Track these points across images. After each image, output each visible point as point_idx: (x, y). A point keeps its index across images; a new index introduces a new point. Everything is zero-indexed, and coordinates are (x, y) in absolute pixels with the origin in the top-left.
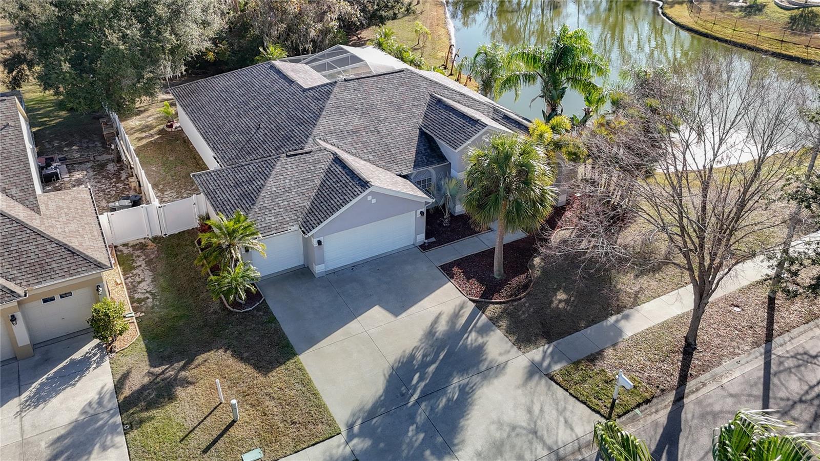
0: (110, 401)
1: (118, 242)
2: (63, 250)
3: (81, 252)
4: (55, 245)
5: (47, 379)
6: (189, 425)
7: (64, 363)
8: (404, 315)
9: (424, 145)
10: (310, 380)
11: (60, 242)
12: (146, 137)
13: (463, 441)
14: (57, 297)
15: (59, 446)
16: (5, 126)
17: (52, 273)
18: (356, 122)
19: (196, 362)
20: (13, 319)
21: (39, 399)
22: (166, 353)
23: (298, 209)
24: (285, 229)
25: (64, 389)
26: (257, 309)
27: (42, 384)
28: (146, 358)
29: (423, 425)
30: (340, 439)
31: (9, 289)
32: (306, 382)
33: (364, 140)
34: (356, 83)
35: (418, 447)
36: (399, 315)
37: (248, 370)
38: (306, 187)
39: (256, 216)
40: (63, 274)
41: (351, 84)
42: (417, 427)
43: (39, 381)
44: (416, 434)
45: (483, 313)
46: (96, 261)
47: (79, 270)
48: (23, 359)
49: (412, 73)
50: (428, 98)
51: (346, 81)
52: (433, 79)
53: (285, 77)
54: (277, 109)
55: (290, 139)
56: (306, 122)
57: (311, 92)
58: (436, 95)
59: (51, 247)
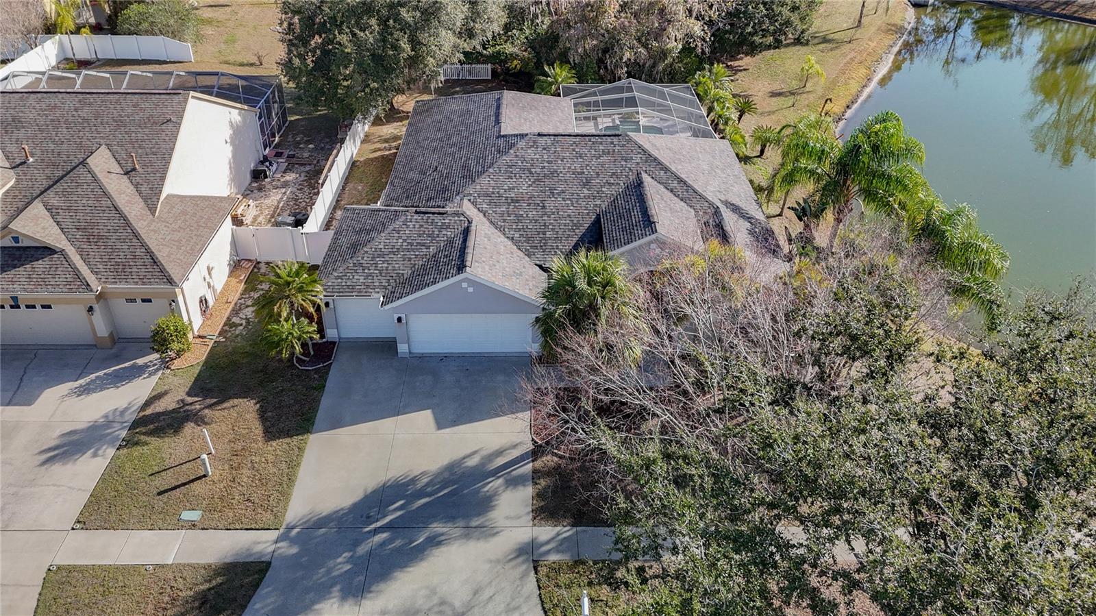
0: (131, 414)
1: (264, 259)
2: (148, 257)
3: (161, 264)
4: (144, 250)
5: (105, 374)
6: (168, 463)
7: (126, 365)
8: (448, 430)
9: (591, 236)
10: (299, 464)
11: (149, 248)
13: (380, 592)
14: (139, 301)
15: (66, 439)
16: (168, 121)
17: (130, 277)
18: (524, 189)
19: (226, 405)
20: (91, 310)
21: (85, 390)
22: (209, 386)
23: (394, 275)
24: (368, 294)
25: (108, 388)
26: (317, 371)
27: (97, 377)
28: (189, 386)
29: (359, 557)
30: (274, 535)
31: (86, 282)
32: (293, 465)
33: (521, 213)
34: (549, 141)
35: (335, 577)
36: (442, 429)
37: (258, 429)
38: (417, 253)
39: (347, 271)
40: (138, 280)
41: (542, 141)
42: (351, 557)
43: (97, 374)
44: (344, 563)
45: (533, 461)
46: (170, 276)
47: (152, 280)
48: (102, 349)
49: (630, 140)
50: (632, 177)
51: (539, 135)
52: (655, 153)
53: (497, 115)
54: (464, 152)
55: (445, 193)
56: (469, 176)
57: (501, 142)
58: (644, 176)
59: (140, 252)
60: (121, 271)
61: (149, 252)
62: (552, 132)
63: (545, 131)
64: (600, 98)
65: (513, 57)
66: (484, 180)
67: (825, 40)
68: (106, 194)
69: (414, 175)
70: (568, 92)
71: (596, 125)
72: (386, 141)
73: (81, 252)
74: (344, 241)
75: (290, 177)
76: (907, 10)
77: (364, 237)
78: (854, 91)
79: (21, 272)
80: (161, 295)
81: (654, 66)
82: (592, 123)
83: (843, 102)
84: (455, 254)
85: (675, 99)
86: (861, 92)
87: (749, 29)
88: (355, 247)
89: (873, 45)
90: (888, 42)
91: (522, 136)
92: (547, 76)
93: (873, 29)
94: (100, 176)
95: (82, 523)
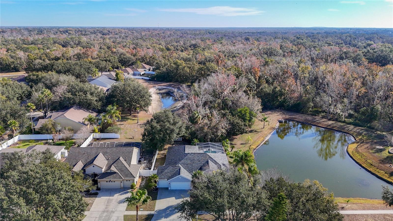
1: (143, 176)
3: (132, 174)
5: (123, 192)
7: (126, 191)
12: (162, 156)
14: (128, 181)
15: (120, 201)
18: (189, 162)
20: (121, 182)
21: (121, 195)
23: (169, 176)
24: (164, 179)
25: (124, 194)
26: (156, 192)
29: (166, 214)
30: (154, 212)
32: (155, 204)
33: (188, 166)
34: (193, 154)
35: (163, 216)
36: (176, 199)
38: (172, 172)
41: (192, 154)
44: (164, 214)
46: (134, 177)
47: (131, 177)
48: (121, 189)
49: (207, 154)
50: (207, 160)
51: (192, 153)
52: (211, 156)
53: (184, 150)
54: (179, 156)
55: (176, 163)
56: (180, 160)
57: (185, 154)
58: (209, 160)
59: (129, 173)
60: (126, 176)
61: (130, 173)
62: (194, 153)
63: (193, 152)
64: (203, 146)
65: (187, 137)
66: (183, 161)
67: (256, 131)
68: (123, 164)
69: (170, 160)
70: (198, 144)
71: (203, 151)
72: (162, 154)
73: (120, 173)
74: (160, 171)
75: (145, 162)
76: (277, 123)
77: (163, 170)
78: (259, 143)
79: (112, 176)
80: (132, 180)
81: (215, 138)
82: (202, 150)
83: (256, 146)
84: (178, 172)
85: (217, 146)
86: (261, 143)
87: (235, 131)
88: (162, 172)
89: (266, 132)
90: (270, 132)
91: (189, 153)
92: (194, 141)
93: (267, 129)
94: (122, 161)
95: (126, 210)
